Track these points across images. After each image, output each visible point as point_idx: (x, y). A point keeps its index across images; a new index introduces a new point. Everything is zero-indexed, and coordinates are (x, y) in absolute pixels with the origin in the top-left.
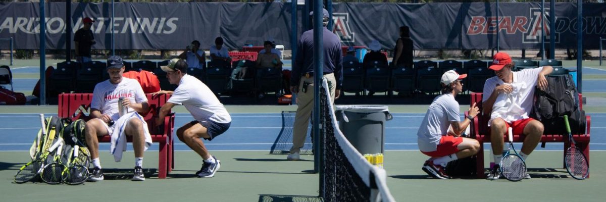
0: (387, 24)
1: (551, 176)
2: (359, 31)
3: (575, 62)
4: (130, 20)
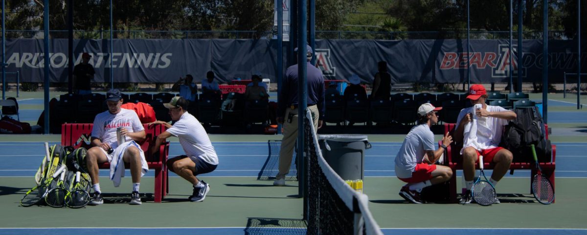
0: (366, 59)
2: (339, 66)
3: (541, 95)
4: (127, 55)
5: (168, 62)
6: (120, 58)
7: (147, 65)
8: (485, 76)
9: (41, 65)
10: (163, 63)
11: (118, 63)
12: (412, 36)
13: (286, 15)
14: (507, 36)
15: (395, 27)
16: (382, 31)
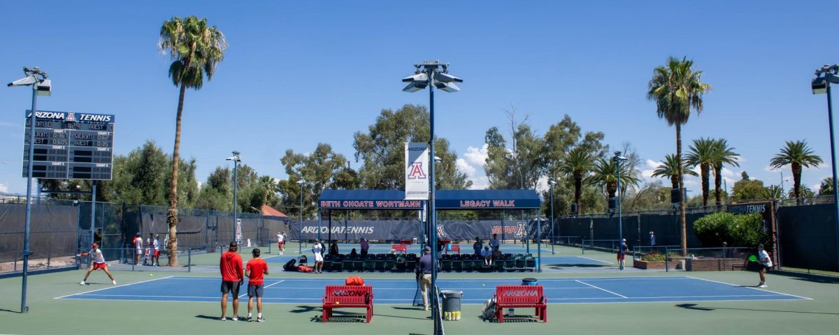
0: (459, 229)
1: (530, 321)
2: (447, 232)
3: (537, 245)
4: (354, 228)
5: (372, 231)
6: (351, 229)
7: (363, 232)
8: (512, 236)
9: (317, 232)
10: (370, 231)
11: (350, 231)
12: (480, 219)
13: (425, 214)
14: (521, 219)
15: (472, 215)
16: (467, 217)
